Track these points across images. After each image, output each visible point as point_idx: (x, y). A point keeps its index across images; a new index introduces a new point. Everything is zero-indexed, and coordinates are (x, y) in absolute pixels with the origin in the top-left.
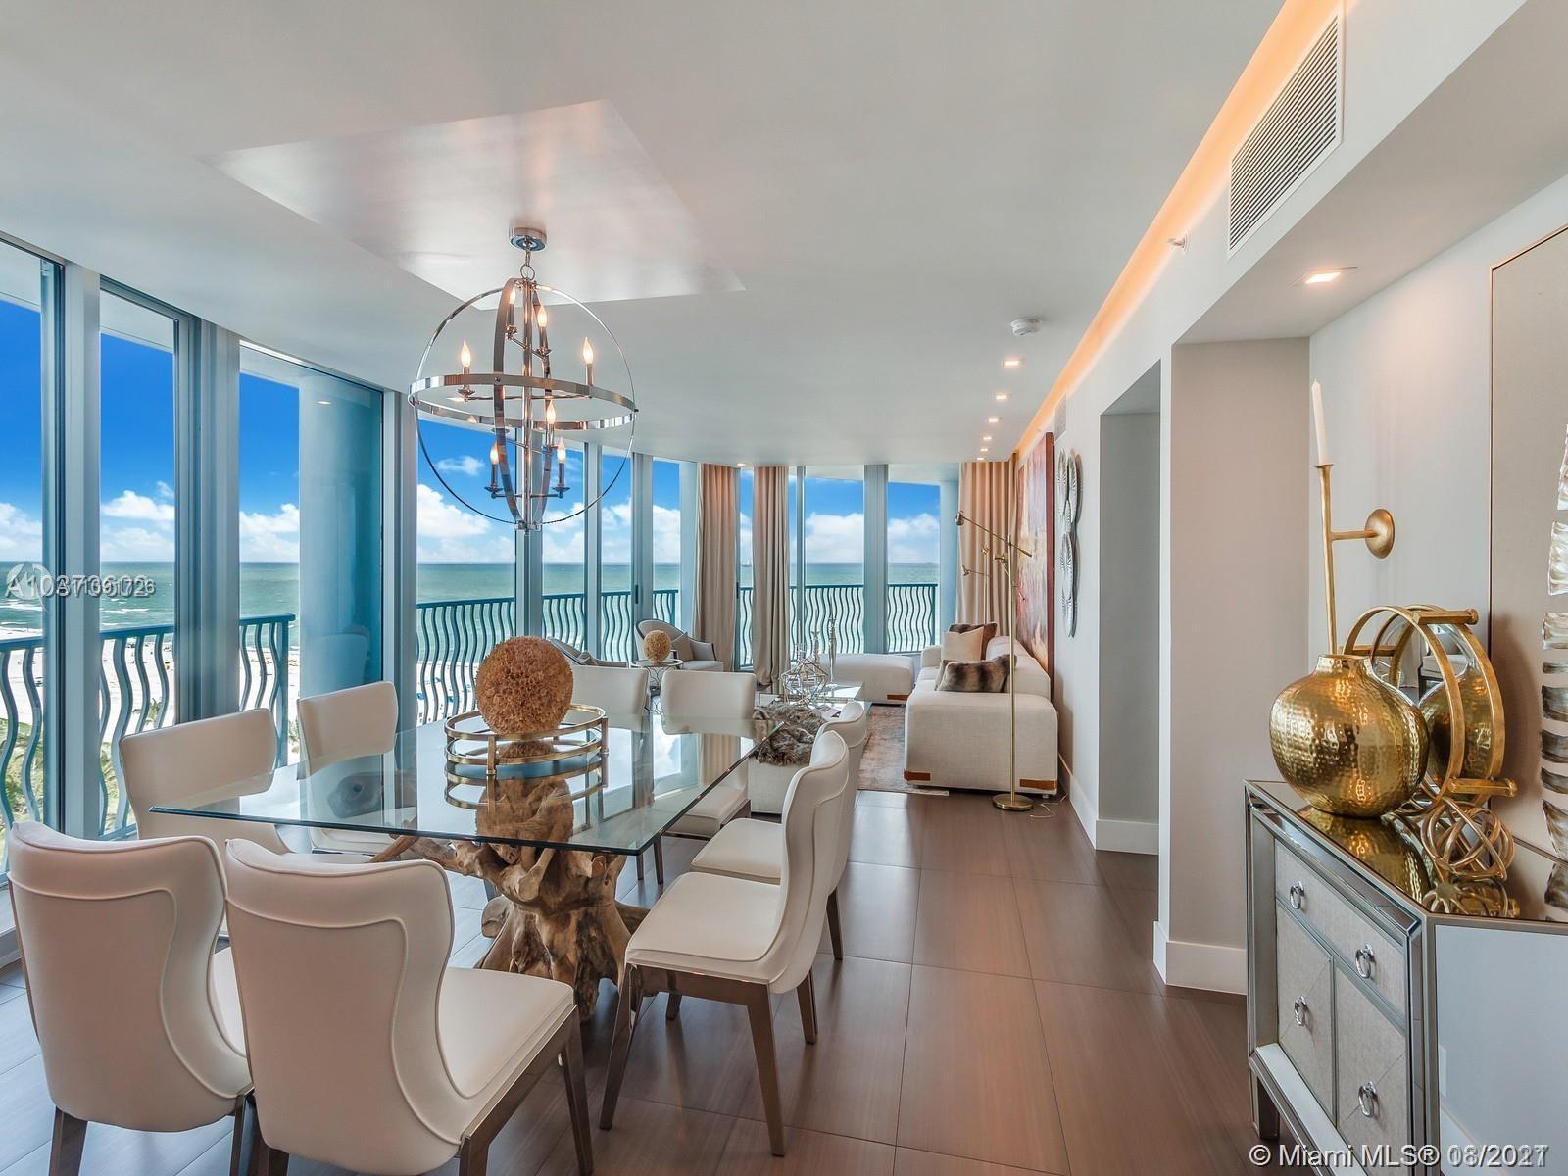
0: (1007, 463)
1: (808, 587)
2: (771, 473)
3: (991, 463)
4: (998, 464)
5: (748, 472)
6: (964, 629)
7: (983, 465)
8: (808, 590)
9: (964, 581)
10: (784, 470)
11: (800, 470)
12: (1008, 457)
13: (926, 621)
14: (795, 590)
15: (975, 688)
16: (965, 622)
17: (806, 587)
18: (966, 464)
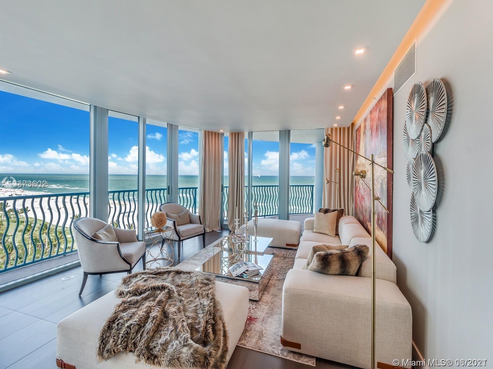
0: (348, 128)
1: (253, 186)
2: (237, 135)
3: (340, 128)
4: (344, 128)
5: (227, 134)
6: (326, 211)
7: (336, 129)
8: (253, 188)
9: (326, 186)
10: (243, 134)
11: (251, 134)
12: (349, 124)
13: (309, 201)
14: (247, 188)
15: (337, 273)
16: (326, 207)
17: (252, 186)
18: (328, 129)
